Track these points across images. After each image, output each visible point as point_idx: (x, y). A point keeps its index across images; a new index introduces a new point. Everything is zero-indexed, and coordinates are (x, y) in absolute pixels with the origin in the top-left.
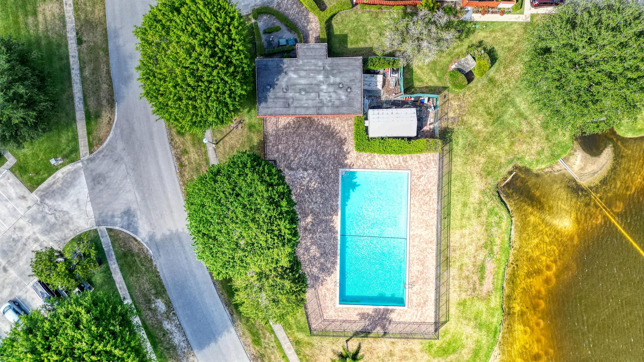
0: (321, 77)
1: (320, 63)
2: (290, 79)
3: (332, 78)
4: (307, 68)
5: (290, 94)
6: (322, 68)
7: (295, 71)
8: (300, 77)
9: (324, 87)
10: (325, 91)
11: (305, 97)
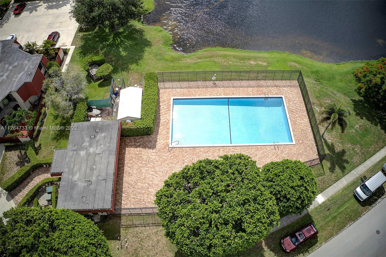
0: (83, 153)
1: (71, 153)
2: (79, 179)
3: (85, 144)
4: (72, 164)
5: (94, 179)
6: (75, 152)
7: (73, 174)
8: (80, 170)
9: (92, 150)
10: (95, 149)
11: (98, 166)
